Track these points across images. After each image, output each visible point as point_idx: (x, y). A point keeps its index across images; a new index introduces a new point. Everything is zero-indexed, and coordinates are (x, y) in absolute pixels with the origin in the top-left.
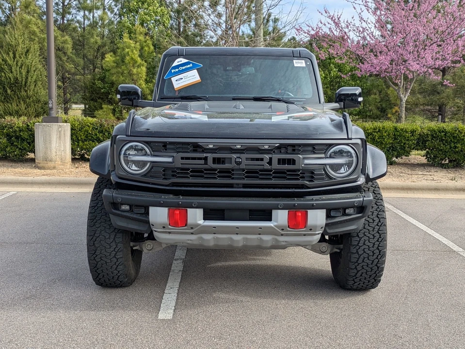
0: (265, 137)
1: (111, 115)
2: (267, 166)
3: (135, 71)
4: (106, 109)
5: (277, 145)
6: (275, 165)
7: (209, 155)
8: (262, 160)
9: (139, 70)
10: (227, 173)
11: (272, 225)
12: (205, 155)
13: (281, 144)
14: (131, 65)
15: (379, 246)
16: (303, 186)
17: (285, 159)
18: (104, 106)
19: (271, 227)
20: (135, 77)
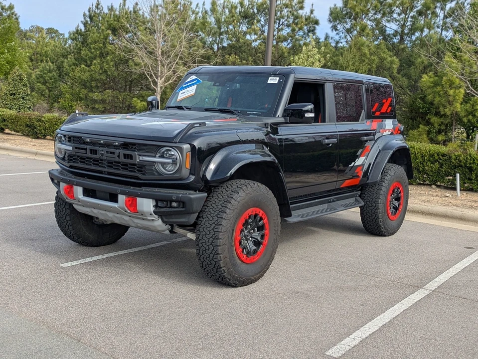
0: (117, 136)
1: (425, 136)
2: (117, 159)
3: (451, 92)
4: (422, 129)
5: (121, 143)
6: (122, 159)
7: (88, 147)
8: (114, 153)
9: (457, 91)
10: (97, 162)
11: (116, 206)
12: (86, 146)
13: (125, 142)
14: (448, 86)
15: (212, 242)
16: (138, 178)
17: (128, 155)
18: (421, 126)
19: (115, 207)
20: (451, 98)
